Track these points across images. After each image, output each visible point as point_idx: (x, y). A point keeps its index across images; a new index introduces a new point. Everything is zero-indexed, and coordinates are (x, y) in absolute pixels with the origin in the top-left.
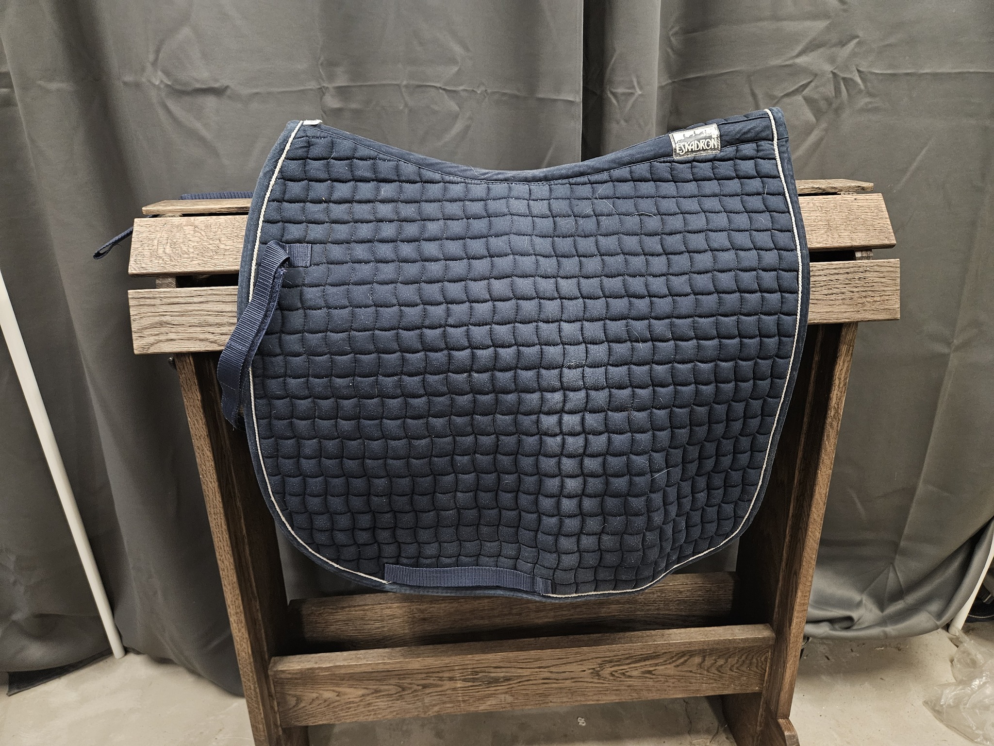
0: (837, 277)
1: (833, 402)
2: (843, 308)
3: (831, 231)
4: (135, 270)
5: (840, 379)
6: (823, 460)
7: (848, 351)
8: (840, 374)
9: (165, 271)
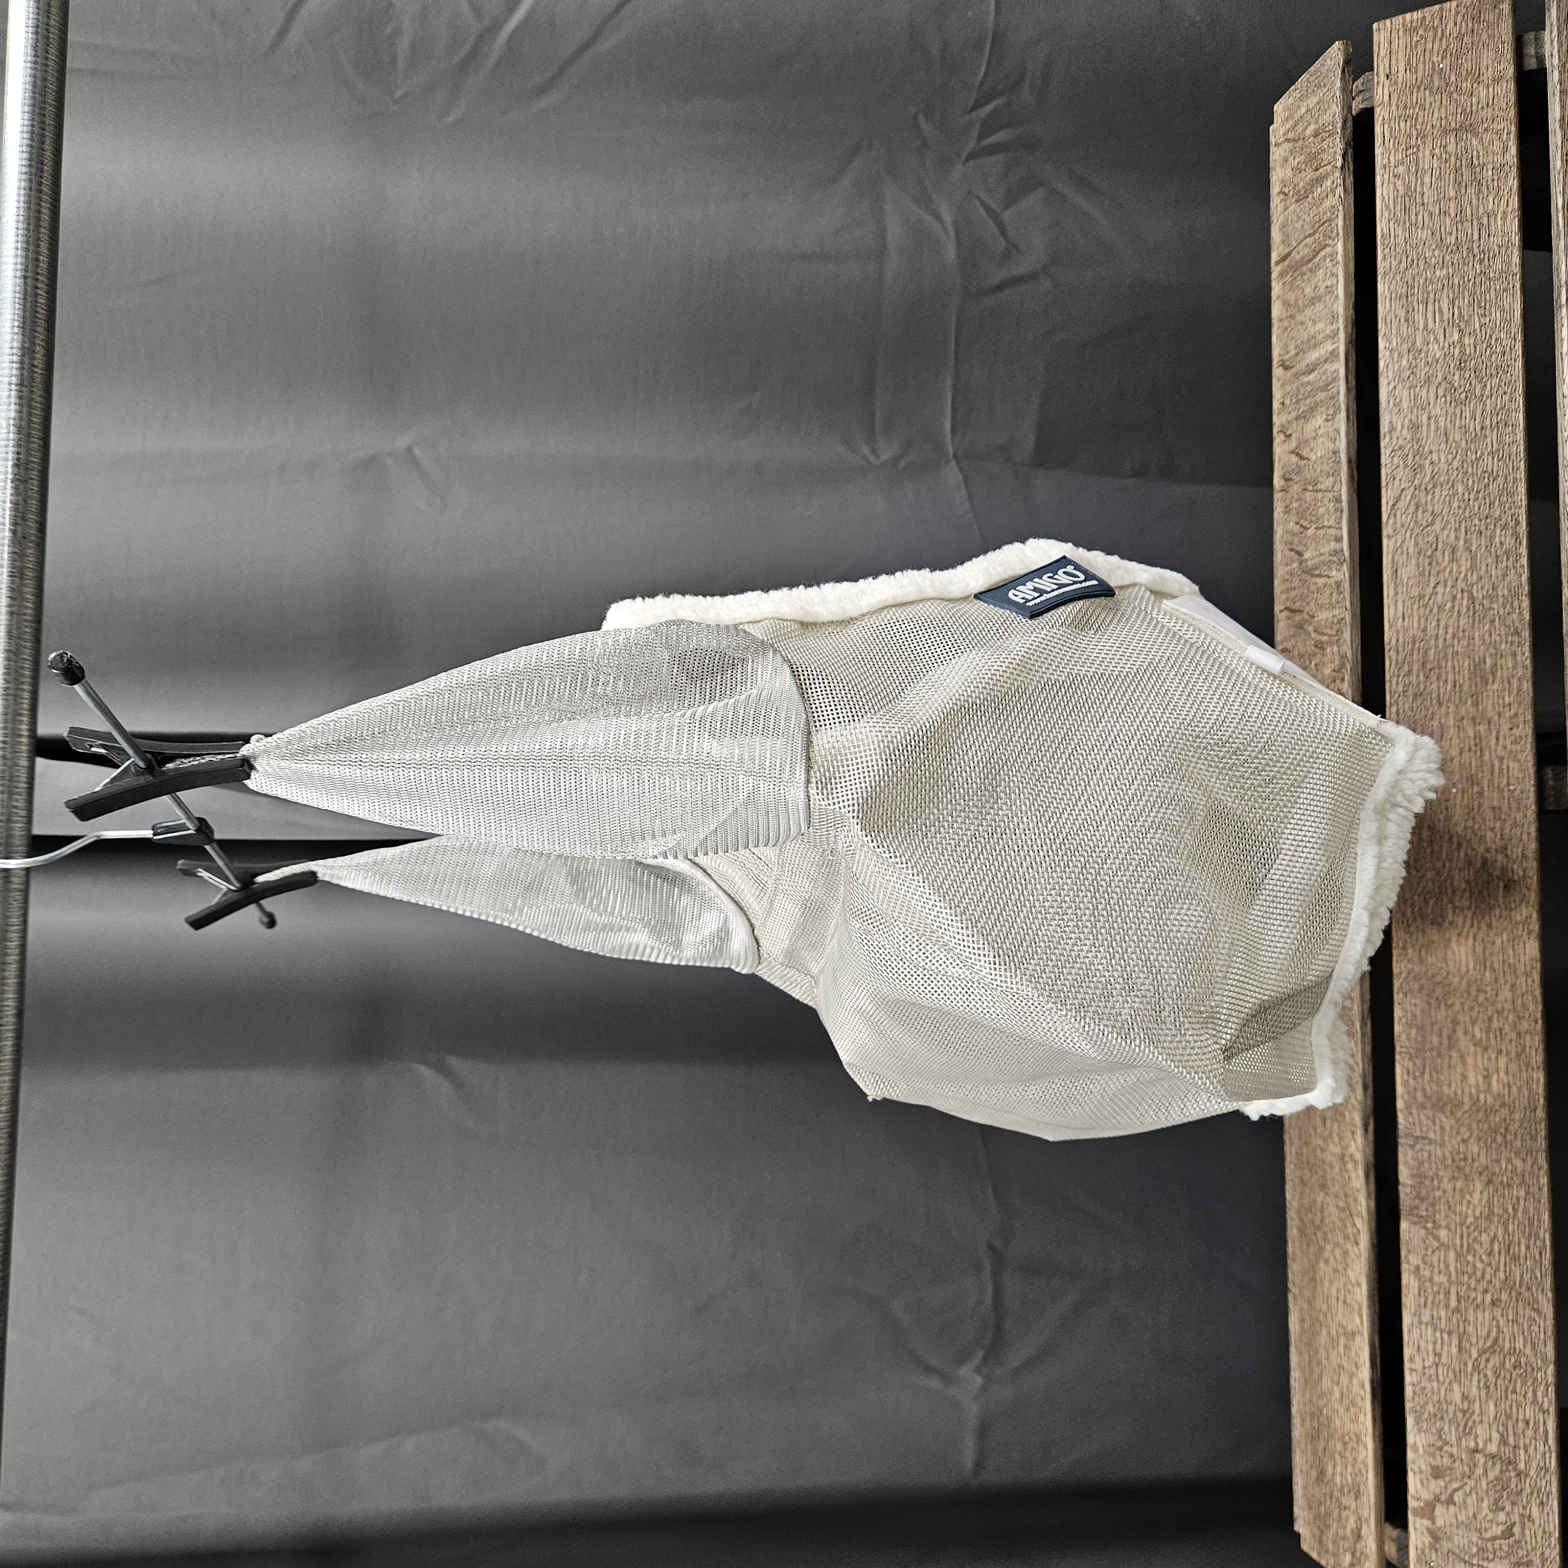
3: (1474, 126)
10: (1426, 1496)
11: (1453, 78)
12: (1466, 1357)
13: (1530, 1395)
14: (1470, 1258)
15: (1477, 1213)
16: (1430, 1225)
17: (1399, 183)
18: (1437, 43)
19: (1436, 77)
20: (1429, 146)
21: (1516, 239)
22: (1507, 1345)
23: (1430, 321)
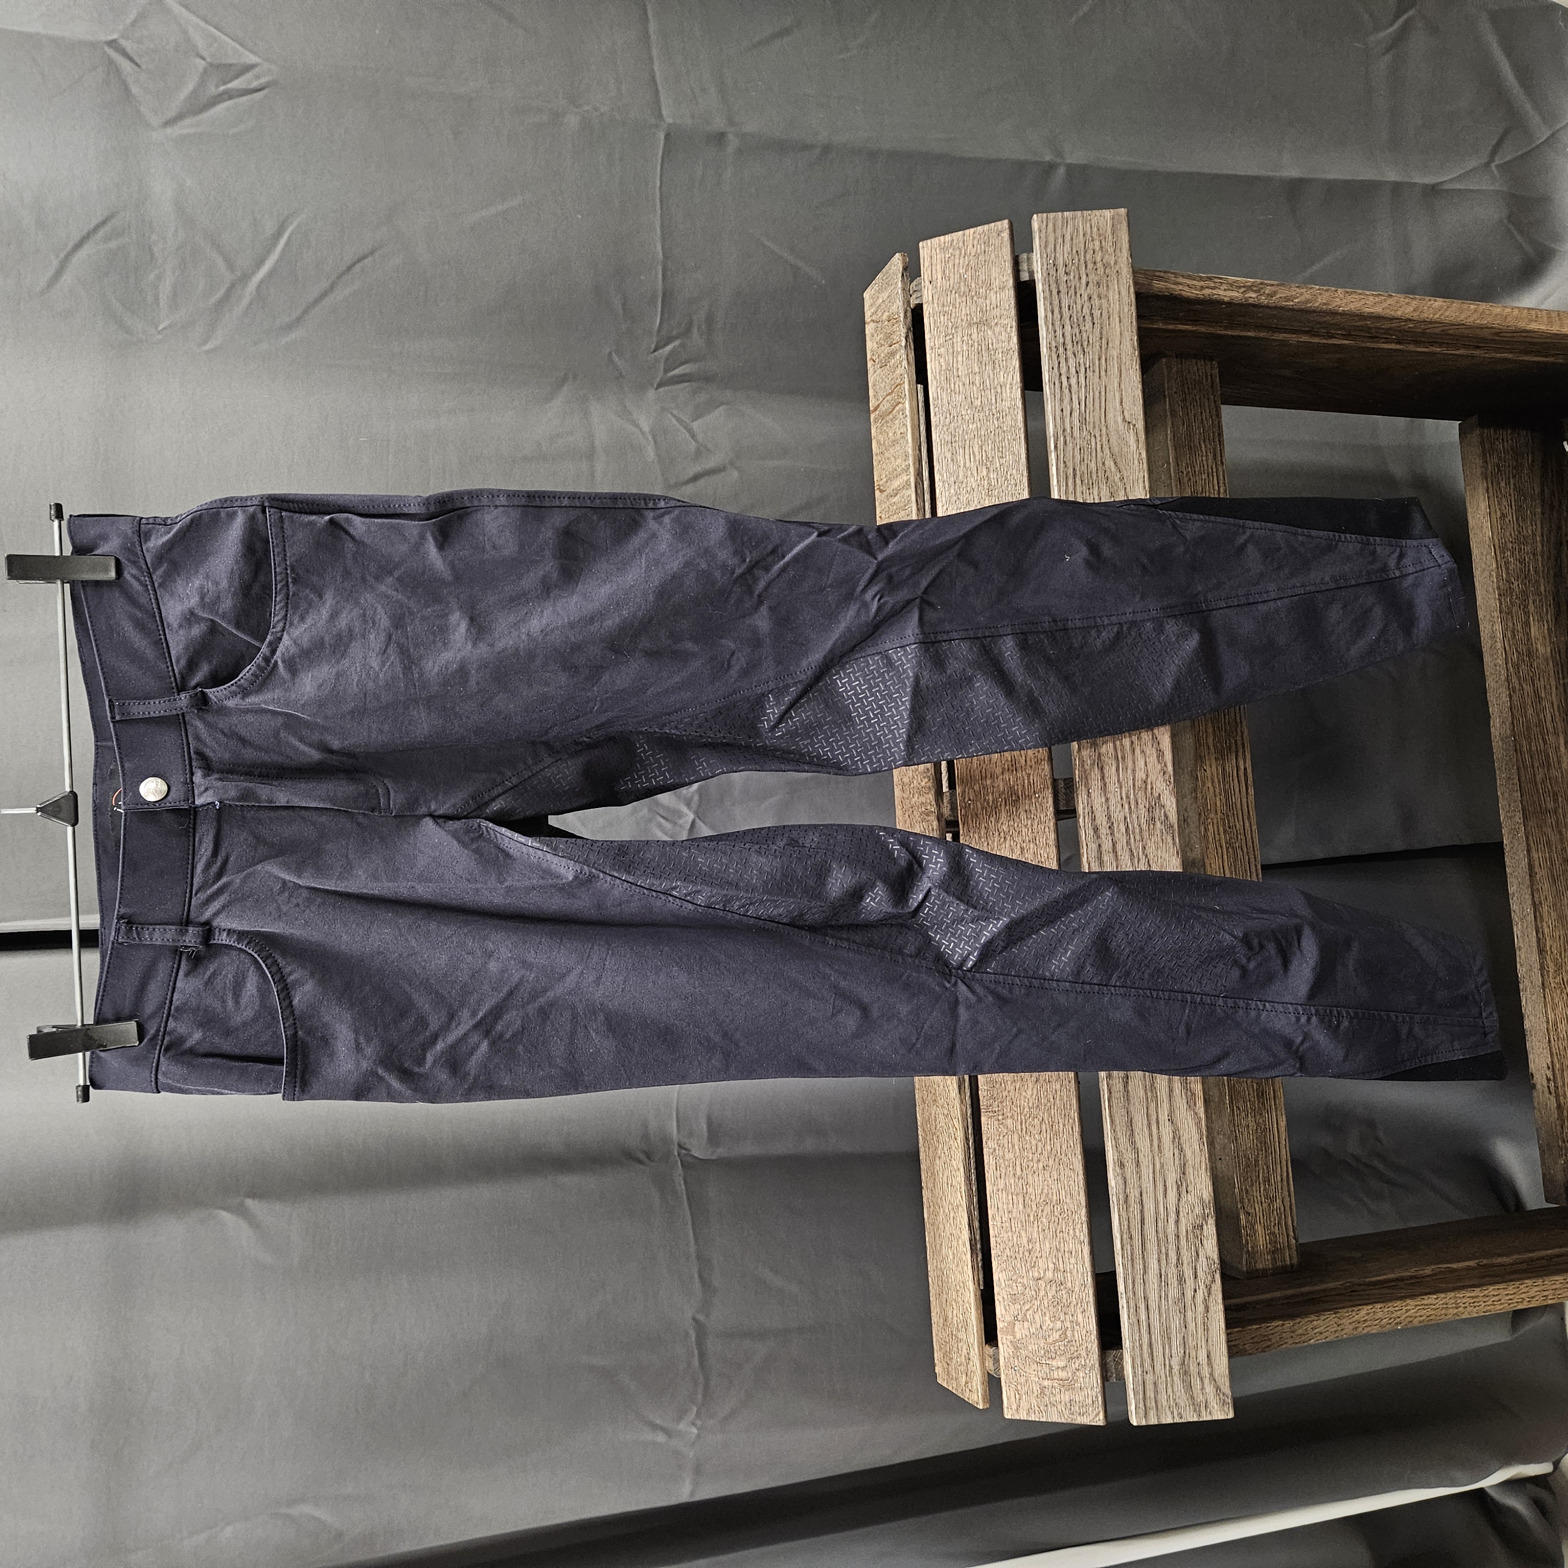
0: (1065, 309)
1: (1235, 295)
2: (1113, 296)
3: (989, 321)
4: (1098, 1414)
5: (1202, 288)
6: (1324, 304)
7: (1160, 278)
8: (1195, 287)
9: (1097, 1365)
10: (1009, 1318)
11: (973, 286)
12: (1029, 1210)
13: (1071, 1232)
14: (1027, 1138)
15: (1031, 1105)
16: (1000, 1118)
17: (942, 360)
18: (962, 259)
19: (962, 284)
20: (960, 334)
21: (1019, 404)
22: (1055, 1198)
23: (968, 461)
